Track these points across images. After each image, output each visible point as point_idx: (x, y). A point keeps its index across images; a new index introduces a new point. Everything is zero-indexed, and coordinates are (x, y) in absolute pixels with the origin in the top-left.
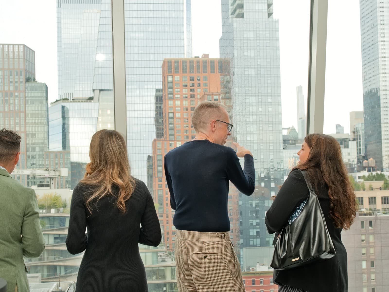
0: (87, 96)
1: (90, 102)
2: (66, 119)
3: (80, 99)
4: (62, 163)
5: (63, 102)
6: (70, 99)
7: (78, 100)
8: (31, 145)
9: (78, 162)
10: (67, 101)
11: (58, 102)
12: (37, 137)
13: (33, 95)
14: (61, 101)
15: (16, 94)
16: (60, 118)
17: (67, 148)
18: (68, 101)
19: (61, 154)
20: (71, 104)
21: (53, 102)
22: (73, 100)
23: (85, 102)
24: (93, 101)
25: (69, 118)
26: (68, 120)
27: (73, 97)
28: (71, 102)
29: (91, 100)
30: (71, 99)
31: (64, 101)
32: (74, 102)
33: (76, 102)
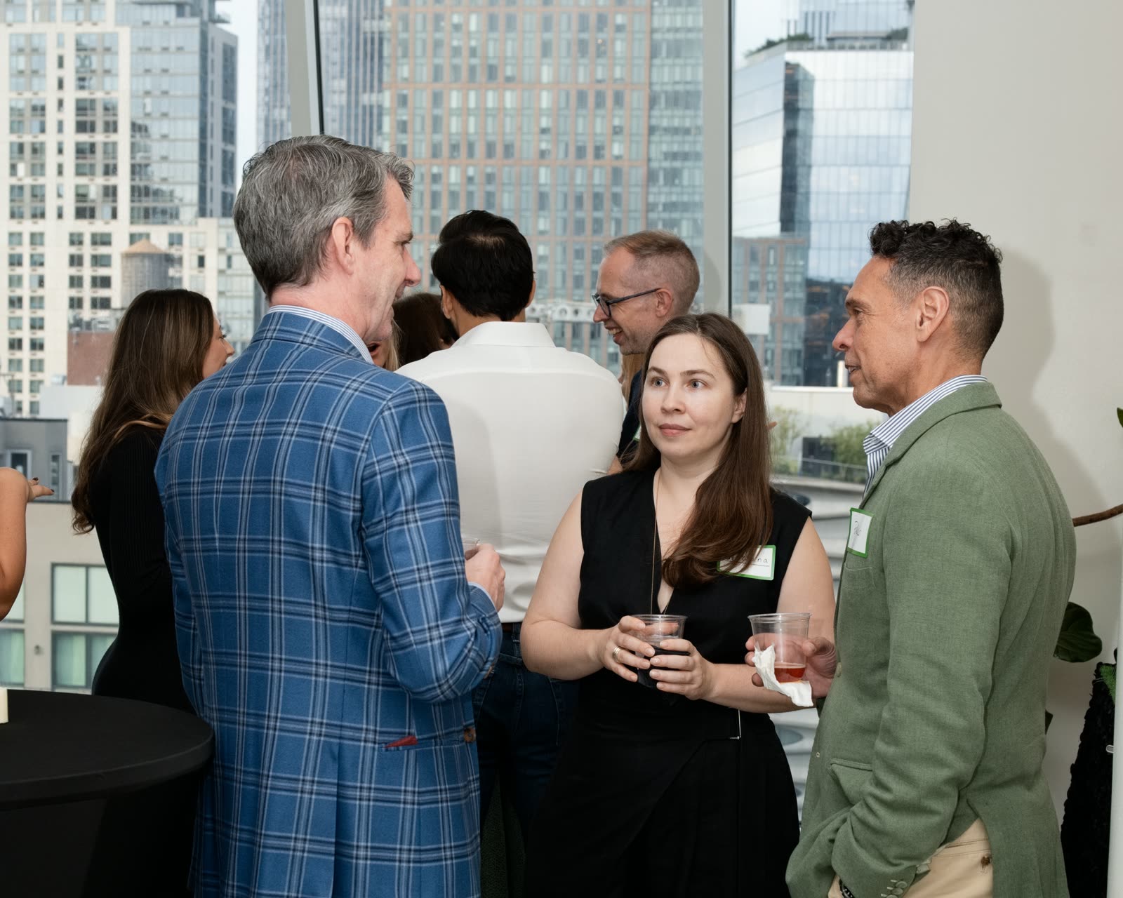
0: (884, 28)
1: (893, 48)
2: (802, 114)
3: (856, 38)
4: (774, 283)
5: (790, 49)
6: (816, 35)
7: (848, 43)
8: (664, 210)
9: (838, 281)
10: (806, 45)
11: (773, 50)
12: (686, 182)
13: (679, 23)
14: (784, 46)
15: (619, 19)
16: (777, 111)
17: (797, 226)
18: (810, 45)
19: (770, 248)
20: (820, 55)
21: (754, 48)
22: (830, 40)
23: (873, 48)
24: (905, 46)
25: (810, 110)
26: (810, 118)
27: (831, 29)
28: (821, 48)
29: (899, 43)
30: (820, 38)
31: (795, 45)
32: (831, 48)
33: (842, 48)
